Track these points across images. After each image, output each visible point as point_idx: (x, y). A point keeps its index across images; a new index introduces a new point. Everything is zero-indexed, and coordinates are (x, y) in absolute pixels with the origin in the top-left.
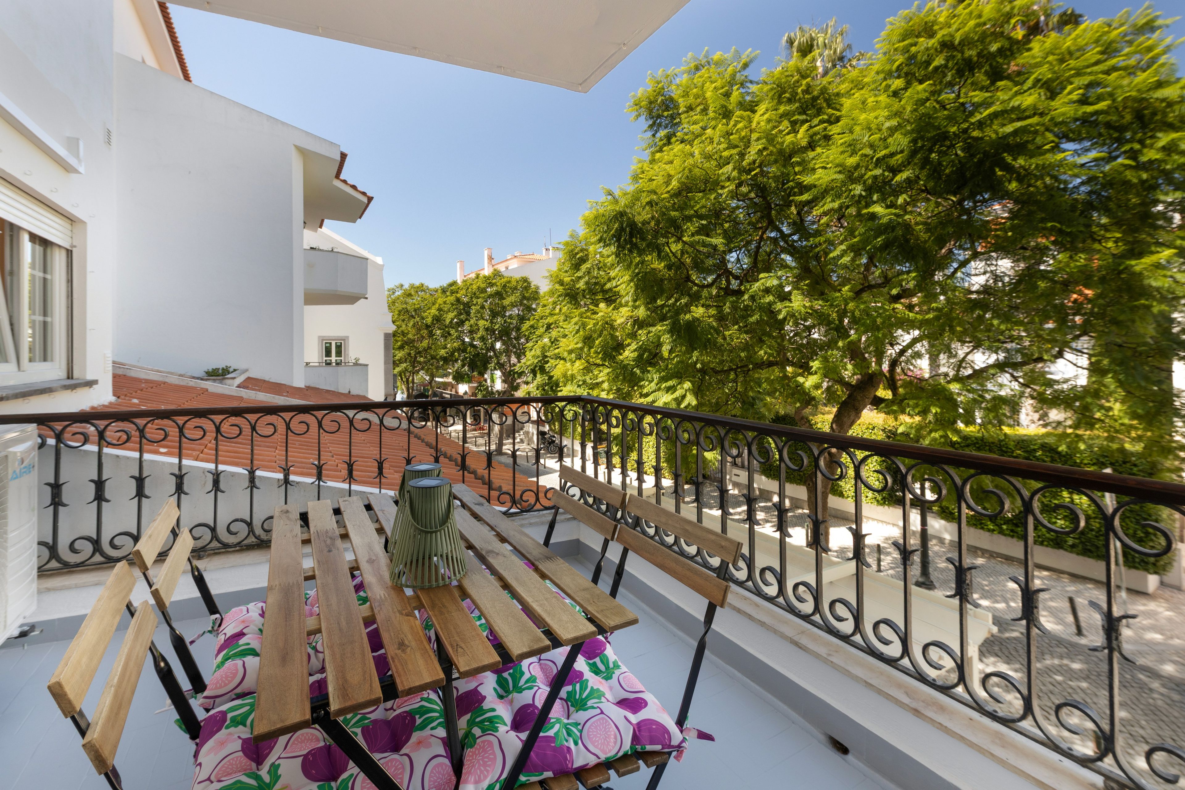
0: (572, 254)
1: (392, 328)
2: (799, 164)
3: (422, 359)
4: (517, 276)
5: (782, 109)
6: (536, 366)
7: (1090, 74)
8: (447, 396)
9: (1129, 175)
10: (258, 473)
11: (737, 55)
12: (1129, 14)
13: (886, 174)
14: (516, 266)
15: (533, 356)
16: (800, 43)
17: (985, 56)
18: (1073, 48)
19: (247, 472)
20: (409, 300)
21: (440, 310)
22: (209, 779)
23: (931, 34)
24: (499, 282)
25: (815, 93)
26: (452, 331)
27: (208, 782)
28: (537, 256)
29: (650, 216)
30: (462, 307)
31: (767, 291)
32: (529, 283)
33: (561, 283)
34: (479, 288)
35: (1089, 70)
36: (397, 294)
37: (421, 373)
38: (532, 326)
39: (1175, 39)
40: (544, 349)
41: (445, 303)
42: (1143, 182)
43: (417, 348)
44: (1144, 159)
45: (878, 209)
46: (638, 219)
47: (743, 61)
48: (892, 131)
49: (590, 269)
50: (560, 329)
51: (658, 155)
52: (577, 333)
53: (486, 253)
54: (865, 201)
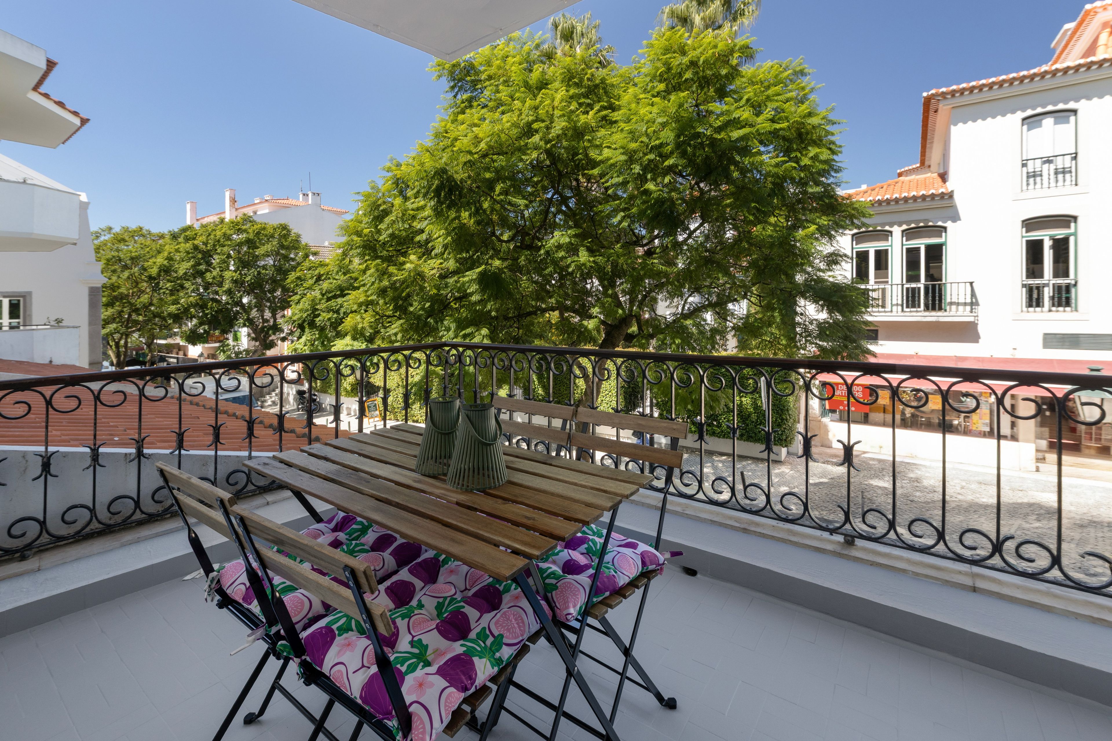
0: (375, 206)
1: (101, 280)
2: (589, 140)
3: (141, 318)
4: (275, 222)
5: (572, 91)
6: (304, 321)
7: (777, 101)
8: (172, 360)
9: (794, 173)
10: (101, 450)
11: (531, 37)
12: (791, 62)
13: (658, 158)
14: (267, 211)
15: (301, 310)
16: (563, 28)
17: (717, 76)
18: (763, 79)
19: (88, 450)
20: (122, 246)
21: (170, 259)
22: (363, 666)
23: (684, 53)
24: (252, 230)
25: (597, 82)
26: (187, 284)
27: (364, 669)
28: (292, 202)
29: (466, 175)
30: (200, 256)
31: (559, 247)
32: (289, 231)
33: (359, 234)
34: (225, 234)
35: (776, 98)
36: (102, 238)
37: (136, 335)
38: (299, 278)
39: (816, 84)
40: (314, 303)
41: (177, 251)
42: (801, 179)
43: (131, 304)
44: (802, 164)
45: (651, 186)
46: (458, 177)
47: (537, 42)
48: (664, 125)
49: (394, 221)
50: (331, 281)
51: (461, 117)
52: (372, 285)
53: (227, 194)
54: (642, 179)
